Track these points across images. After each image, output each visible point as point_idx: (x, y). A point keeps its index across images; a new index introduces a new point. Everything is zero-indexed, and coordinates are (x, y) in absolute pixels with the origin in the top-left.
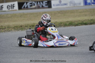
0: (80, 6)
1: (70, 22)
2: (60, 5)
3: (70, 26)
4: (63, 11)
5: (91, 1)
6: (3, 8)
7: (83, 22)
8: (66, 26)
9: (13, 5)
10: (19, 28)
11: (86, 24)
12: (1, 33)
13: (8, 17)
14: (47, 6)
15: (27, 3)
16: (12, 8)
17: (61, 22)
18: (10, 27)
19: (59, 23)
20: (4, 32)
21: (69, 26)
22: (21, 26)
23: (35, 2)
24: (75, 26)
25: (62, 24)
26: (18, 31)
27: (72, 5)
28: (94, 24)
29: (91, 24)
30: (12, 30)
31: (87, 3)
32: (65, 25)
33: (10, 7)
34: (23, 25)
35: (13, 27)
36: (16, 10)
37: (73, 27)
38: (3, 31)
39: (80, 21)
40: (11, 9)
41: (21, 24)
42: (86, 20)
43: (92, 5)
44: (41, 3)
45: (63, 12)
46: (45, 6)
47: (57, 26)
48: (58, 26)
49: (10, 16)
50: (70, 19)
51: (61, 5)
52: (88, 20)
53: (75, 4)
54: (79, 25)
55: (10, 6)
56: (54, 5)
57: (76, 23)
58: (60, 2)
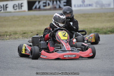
0: (109, 7)
2: (84, 6)
15: (39, 2)
16: (19, 9)
20: (9, 39)
23: (50, 1)
27: (98, 6)
30: (20, 37)
32: (89, 32)
36: (24, 11)
38: (7, 38)
39: (109, 28)
40: (18, 10)
41: (32, 30)
44: (58, 2)
45: (87, 16)
46: (63, 7)
49: (16, 18)
50: (97, 25)
51: (85, 6)
53: (102, 5)
54: (109, 34)
56: (75, 6)
57: (105, 30)
58: (83, 2)
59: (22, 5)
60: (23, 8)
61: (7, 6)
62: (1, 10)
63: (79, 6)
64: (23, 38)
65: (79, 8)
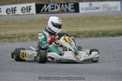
3: (103, 36)
4: (95, 17)
12: (14, 43)
13: (23, 23)
14: (74, 10)
15: (47, 5)
20: (18, 42)
21: (102, 36)
23: (58, 4)
25: (93, 34)
27: (105, 9)
30: (28, 39)
32: (96, 35)
33: (25, 9)
36: (33, 14)
38: (16, 41)
39: (116, 30)
40: (26, 13)
44: (66, 5)
45: (94, 19)
46: (71, 10)
47: (87, 36)
49: (24, 21)
50: (104, 28)
51: (92, 9)
54: (116, 36)
56: (82, 9)
57: (112, 33)
58: (91, 5)
60: (31, 11)
61: (16, 9)
62: (10, 13)
64: (31, 41)
65: (87, 11)
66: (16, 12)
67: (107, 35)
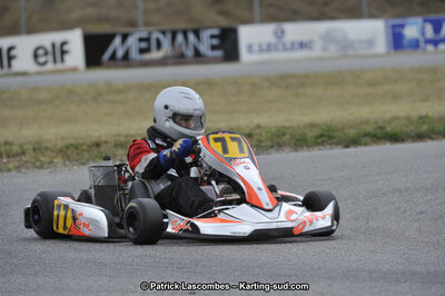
0: (371, 51)
1: (325, 127)
2: (280, 47)
3: (322, 144)
4: (294, 76)
5: (423, 33)
6: (14, 57)
7: (381, 128)
8: (305, 148)
9: (64, 44)
10: (88, 151)
11: (395, 138)
12: (5, 174)
13: (39, 103)
14: (219, 53)
15: (125, 37)
16: (55, 61)
17: (283, 127)
18: (47, 148)
19: (273, 130)
20: (18, 168)
21: (318, 144)
22: (98, 145)
23: (164, 33)
24: (347, 147)
25: (288, 137)
26: (82, 167)
27: (333, 47)
28: (432, 139)
29: (420, 137)
30: (55, 160)
31: (405, 42)
32: (298, 140)
33: (46, 54)
34: (103, 138)
35: (58, 147)
36: (74, 70)
37: (338, 151)
38: (11, 165)
39: (367, 122)
40: (50, 66)
41: (96, 134)
42: (396, 118)
43: (424, 50)
44: (191, 37)
45: (290, 83)
46: (210, 53)
47: (263, 144)
48: (268, 143)
49: (44, 95)
50: (325, 115)
51: (285, 49)
52: (407, 118)
53: (346, 45)
54: (366, 144)
55: (49, 48)
56: (250, 48)
57: (351, 131)
58: (279, 34)
59: (66, 48)
60: (67, 57)
61: (13, 53)
63: (264, 48)
64: (65, 165)
65: (266, 56)
66: (14, 63)
67: (335, 141)
